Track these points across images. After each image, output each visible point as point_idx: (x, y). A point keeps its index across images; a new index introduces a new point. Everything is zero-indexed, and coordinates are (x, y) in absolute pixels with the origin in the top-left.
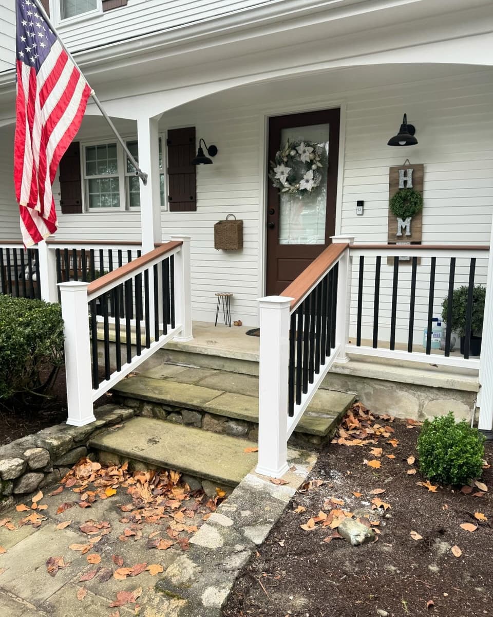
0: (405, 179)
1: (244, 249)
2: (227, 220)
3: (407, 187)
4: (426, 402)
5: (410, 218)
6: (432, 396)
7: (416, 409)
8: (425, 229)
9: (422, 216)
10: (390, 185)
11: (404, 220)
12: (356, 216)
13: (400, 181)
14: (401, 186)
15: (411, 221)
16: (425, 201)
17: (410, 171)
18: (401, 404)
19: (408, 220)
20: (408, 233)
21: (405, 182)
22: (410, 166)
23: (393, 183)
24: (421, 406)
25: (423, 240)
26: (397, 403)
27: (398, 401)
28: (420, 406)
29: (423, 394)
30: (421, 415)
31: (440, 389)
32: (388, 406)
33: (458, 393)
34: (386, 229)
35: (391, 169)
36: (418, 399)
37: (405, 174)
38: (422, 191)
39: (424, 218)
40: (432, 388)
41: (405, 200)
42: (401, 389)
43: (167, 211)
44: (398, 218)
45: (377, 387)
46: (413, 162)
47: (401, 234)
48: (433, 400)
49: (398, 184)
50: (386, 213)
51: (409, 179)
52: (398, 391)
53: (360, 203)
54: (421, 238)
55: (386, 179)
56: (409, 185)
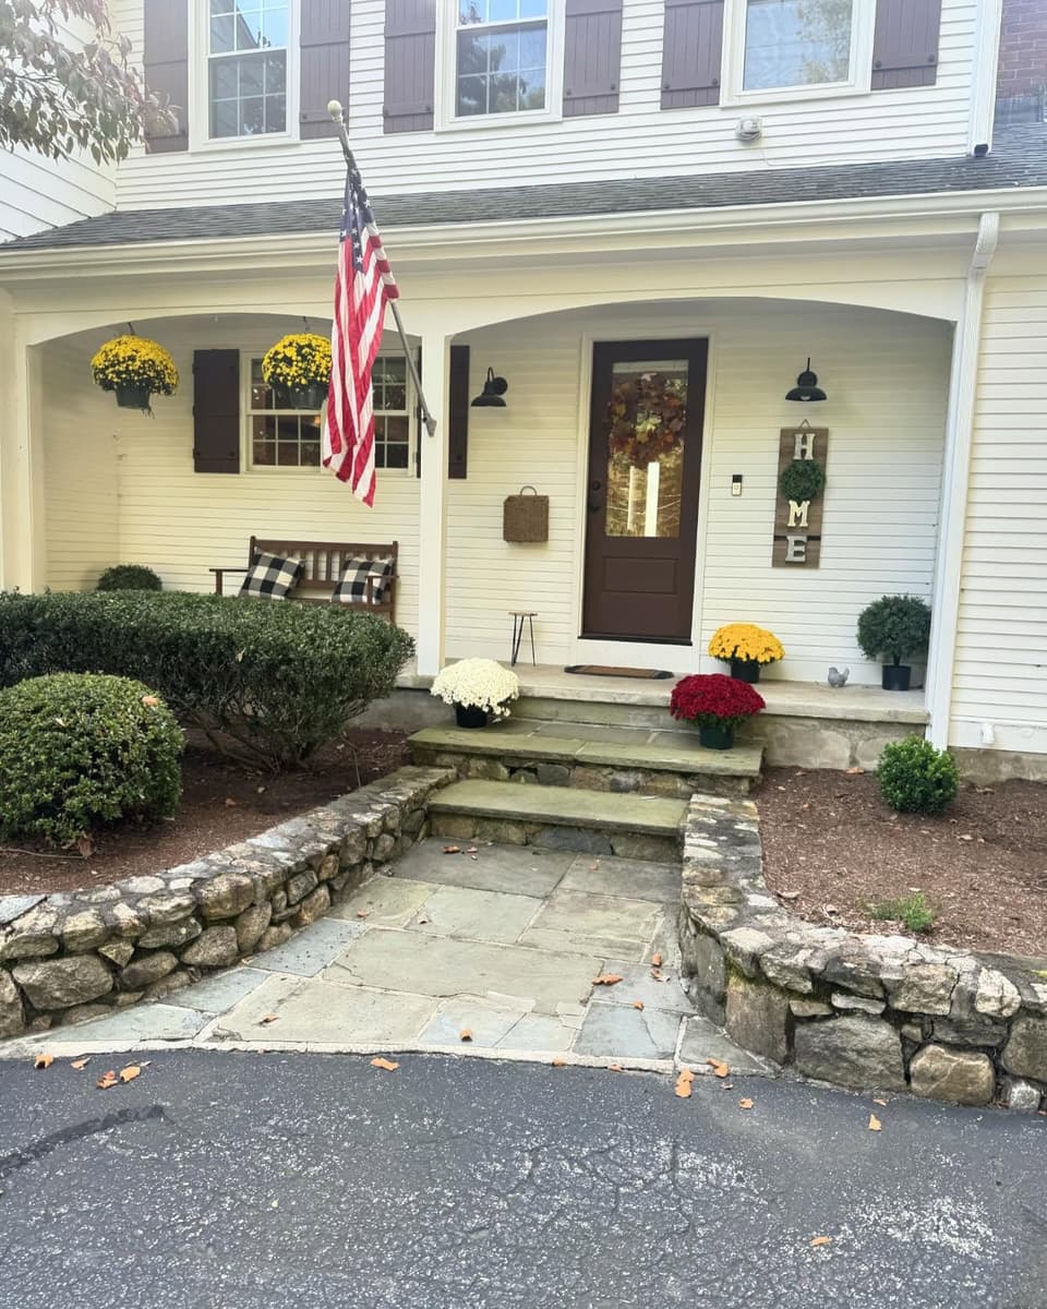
0: (804, 447)
1: (549, 542)
2: (520, 496)
3: (806, 458)
4: (861, 743)
5: (808, 502)
6: (867, 733)
7: (847, 753)
8: (827, 517)
9: (822, 499)
10: (781, 454)
11: (799, 505)
12: (730, 496)
13: (796, 448)
14: (797, 457)
15: (809, 506)
16: (829, 479)
17: (811, 437)
18: (827, 748)
19: (806, 504)
20: (804, 524)
21: (804, 452)
22: (810, 430)
23: (786, 451)
24: (854, 748)
25: (824, 532)
26: (821, 747)
27: (821, 744)
28: (852, 748)
29: (856, 733)
30: (854, 762)
31: (879, 723)
32: (809, 753)
33: (902, 727)
34: (772, 516)
35: (783, 431)
36: (850, 739)
37: (804, 441)
38: (824, 466)
39: (825, 502)
40: (868, 722)
41: (802, 474)
42: (827, 728)
43: (412, 476)
44: (791, 502)
45: (794, 727)
46: (814, 423)
47: (794, 525)
48: (869, 739)
49: (793, 453)
50: (773, 493)
51: (809, 448)
52: (822, 731)
53: (737, 479)
54: (820, 529)
55: (776, 446)
56: (809, 456)
